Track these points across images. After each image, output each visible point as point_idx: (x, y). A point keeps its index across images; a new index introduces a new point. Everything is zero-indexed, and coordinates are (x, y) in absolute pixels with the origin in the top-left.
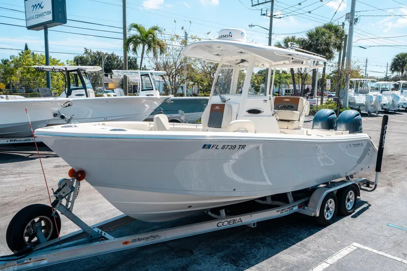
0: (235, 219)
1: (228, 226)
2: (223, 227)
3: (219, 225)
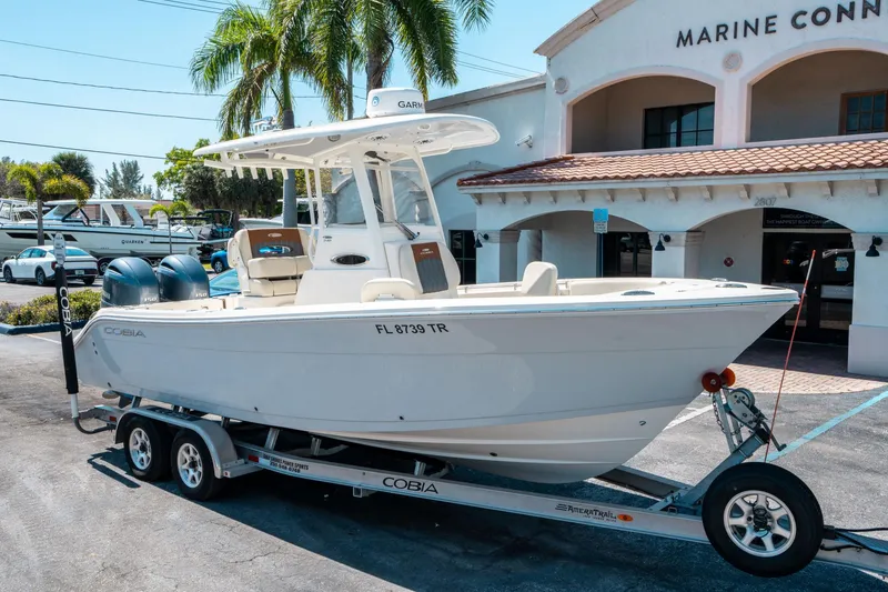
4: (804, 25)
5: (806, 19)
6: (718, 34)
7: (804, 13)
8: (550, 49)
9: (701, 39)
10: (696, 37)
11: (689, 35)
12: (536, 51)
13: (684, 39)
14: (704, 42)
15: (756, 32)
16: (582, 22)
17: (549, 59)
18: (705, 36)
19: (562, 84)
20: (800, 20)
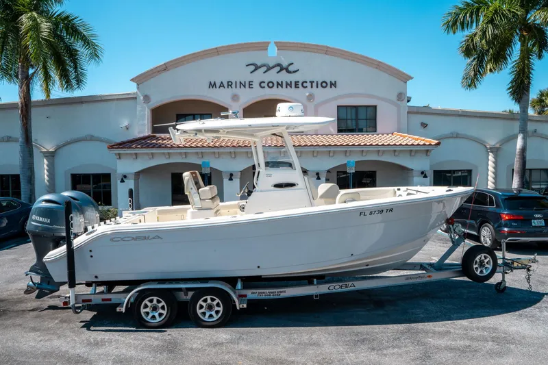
4: (264, 87)
5: (265, 85)
6: (228, 85)
7: (264, 82)
8: (139, 80)
9: (220, 86)
10: (218, 85)
11: (215, 83)
12: (132, 80)
13: (212, 85)
14: (222, 88)
15: (245, 87)
16: (159, 69)
17: (138, 85)
18: (222, 85)
19: (147, 98)
20: (263, 85)
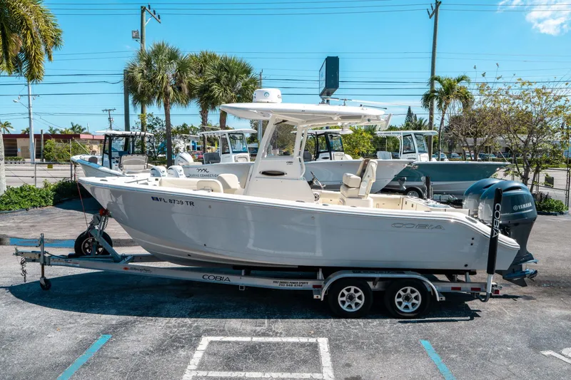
0: (222, 276)
1: (214, 281)
2: (208, 281)
3: (206, 277)
